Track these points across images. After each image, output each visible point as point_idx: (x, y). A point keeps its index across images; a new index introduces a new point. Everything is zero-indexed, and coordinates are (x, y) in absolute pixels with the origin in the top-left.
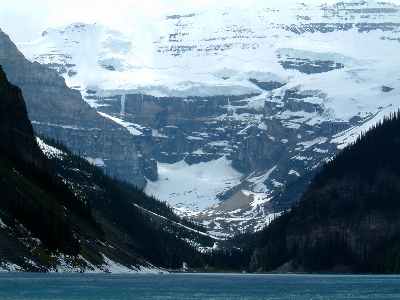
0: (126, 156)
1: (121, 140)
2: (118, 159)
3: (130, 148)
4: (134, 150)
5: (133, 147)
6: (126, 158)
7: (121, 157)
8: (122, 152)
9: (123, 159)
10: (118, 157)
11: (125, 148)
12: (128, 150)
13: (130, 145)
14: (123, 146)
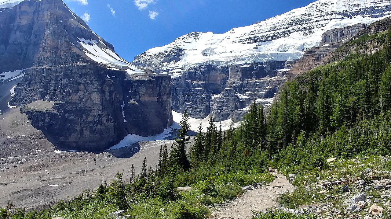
0: (82, 97)
1: (78, 75)
2: (70, 101)
3: (89, 87)
4: (95, 88)
5: (93, 85)
6: (81, 100)
7: (75, 97)
8: (77, 91)
9: (77, 101)
10: (70, 98)
11: (82, 86)
12: (85, 88)
13: (89, 82)
14: (80, 84)
